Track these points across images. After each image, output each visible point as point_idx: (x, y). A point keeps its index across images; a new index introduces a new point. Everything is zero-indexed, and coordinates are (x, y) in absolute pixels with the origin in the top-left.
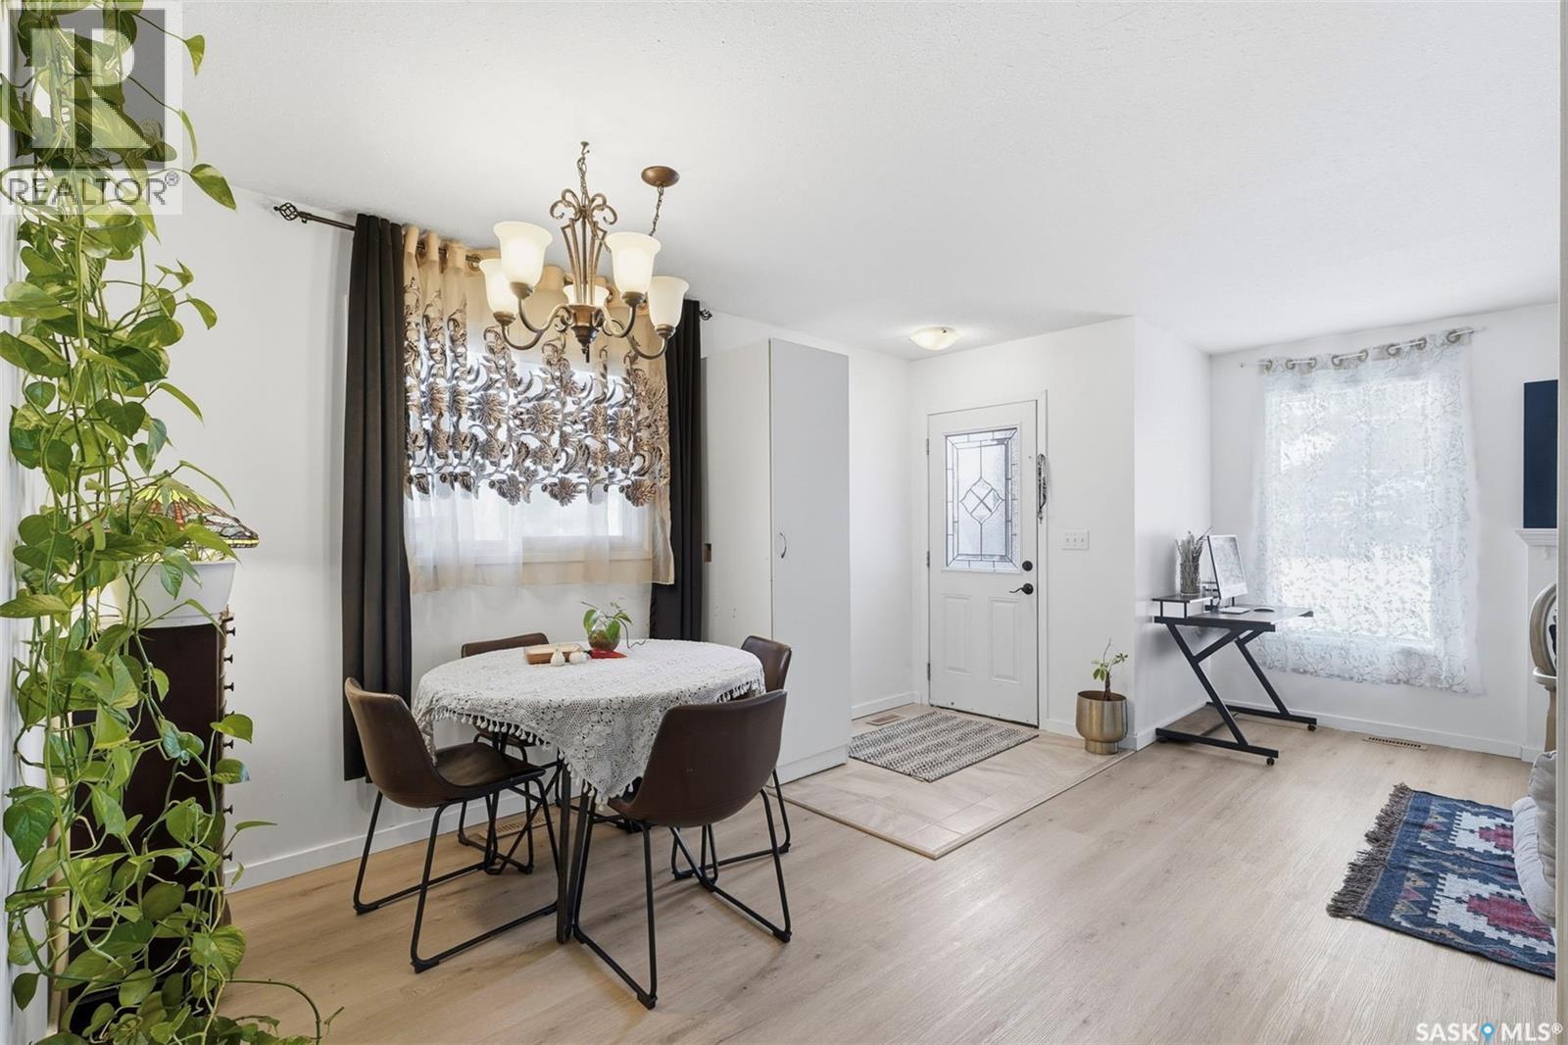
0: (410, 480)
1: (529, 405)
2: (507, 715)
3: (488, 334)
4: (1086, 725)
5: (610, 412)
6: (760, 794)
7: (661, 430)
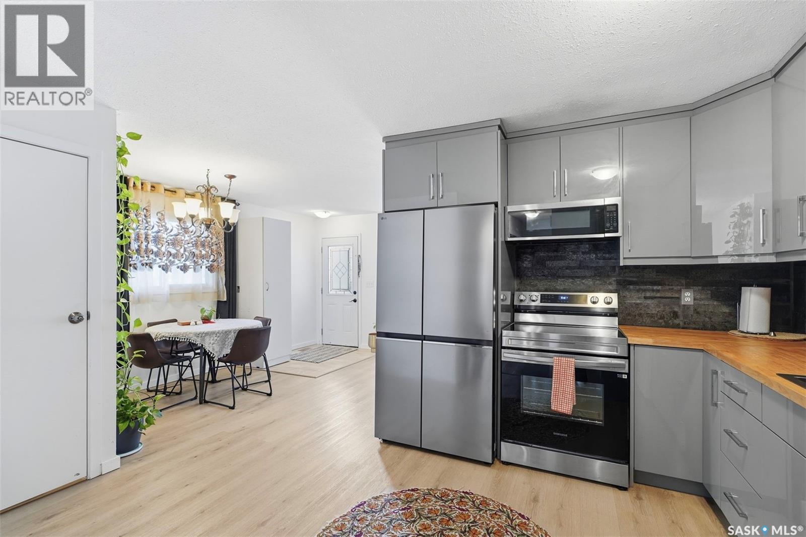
0: (130, 265)
1: (172, 238)
2: (187, 336)
3: (159, 214)
4: (371, 344)
5: (202, 239)
6: (262, 356)
7: (221, 246)
